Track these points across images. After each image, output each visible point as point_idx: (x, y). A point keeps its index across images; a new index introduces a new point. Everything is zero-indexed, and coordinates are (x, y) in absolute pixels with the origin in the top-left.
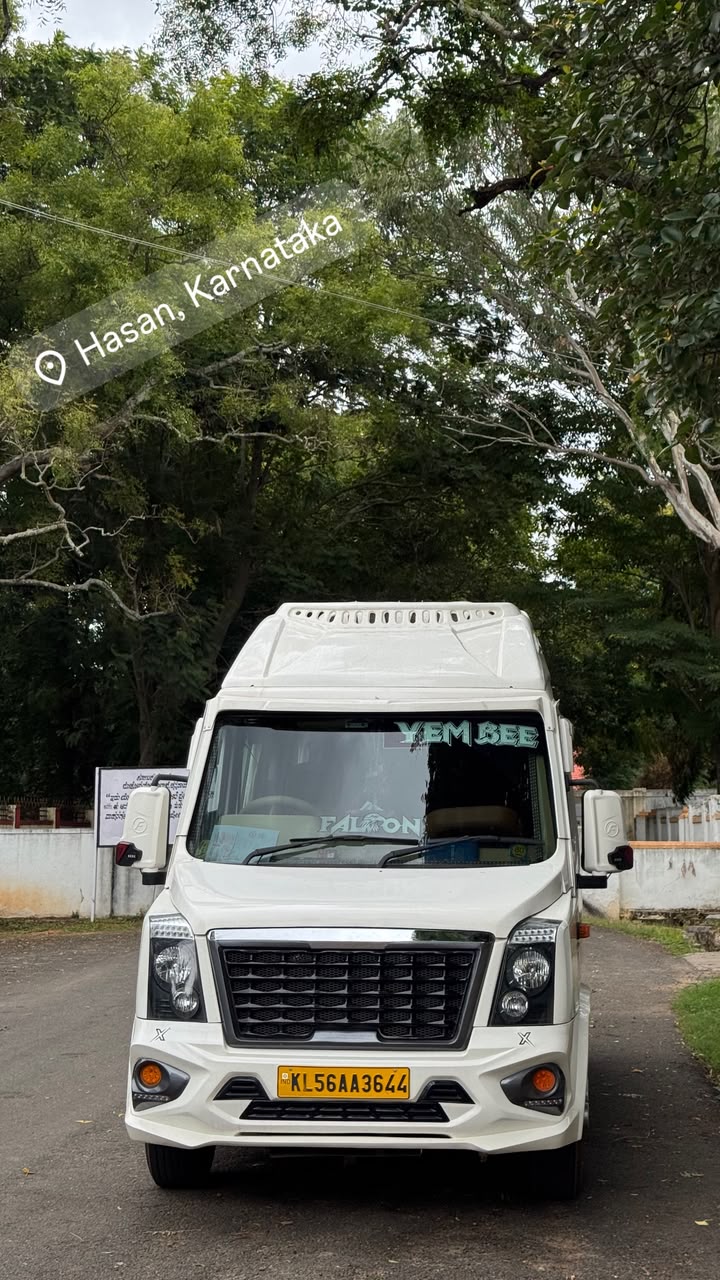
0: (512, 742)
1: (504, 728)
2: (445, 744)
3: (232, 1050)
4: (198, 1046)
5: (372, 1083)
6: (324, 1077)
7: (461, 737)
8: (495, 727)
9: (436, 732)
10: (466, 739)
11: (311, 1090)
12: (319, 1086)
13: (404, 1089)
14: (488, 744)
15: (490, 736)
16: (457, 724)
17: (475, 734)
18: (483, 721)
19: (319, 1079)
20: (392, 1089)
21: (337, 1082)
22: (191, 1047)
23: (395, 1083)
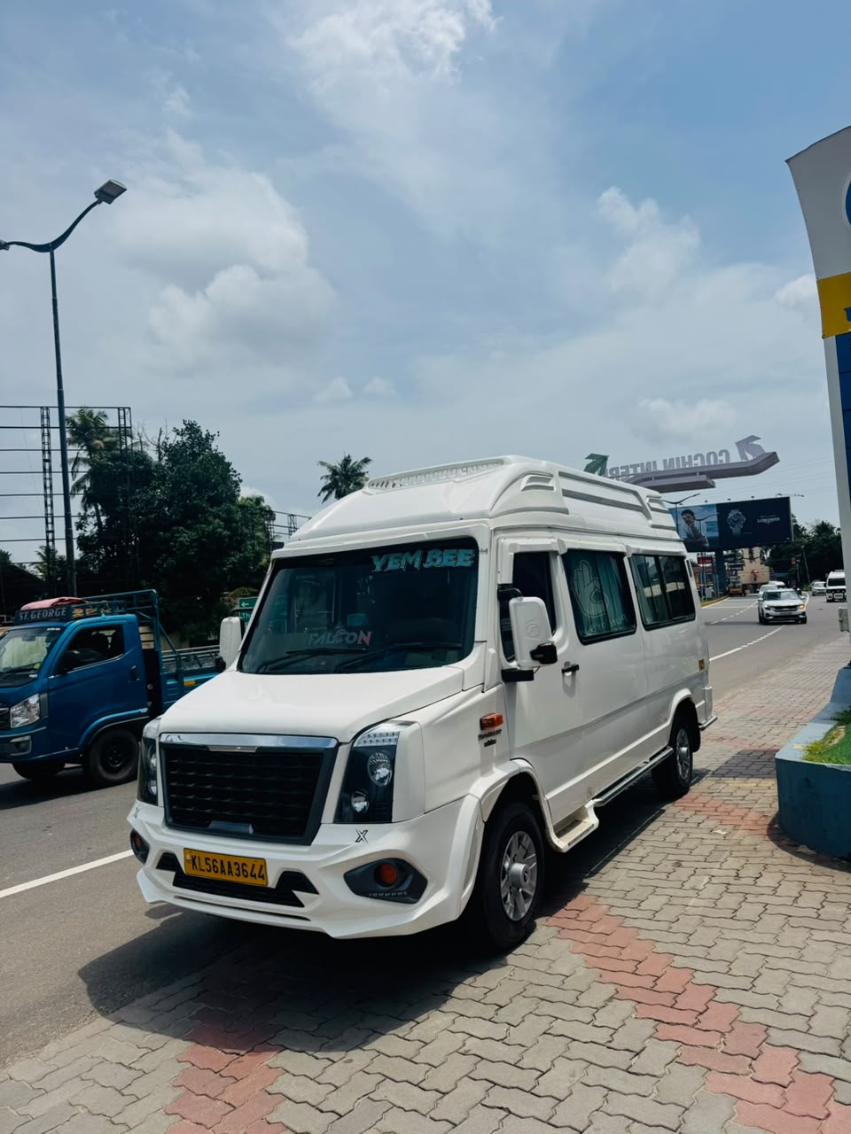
0: (452, 564)
1: (446, 553)
2: (401, 569)
3: (166, 830)
4: (149, 824)
5: (241, 870)
6: (210, 858)
7: (413, 564)
8: (440, 552)
9: (396, 561)
10: (417, 565)
11: (203, 870)
12: (208, 867)
13: (263, 877)
14: (433, 567)
15: (435, 560)
16: (412, 553)
17: (424, 560)
18: (431, 549)
19: (208, 861)
20: (255, 876)
21: (219, 865)
22: (146, 825)
23: (256, 871)
